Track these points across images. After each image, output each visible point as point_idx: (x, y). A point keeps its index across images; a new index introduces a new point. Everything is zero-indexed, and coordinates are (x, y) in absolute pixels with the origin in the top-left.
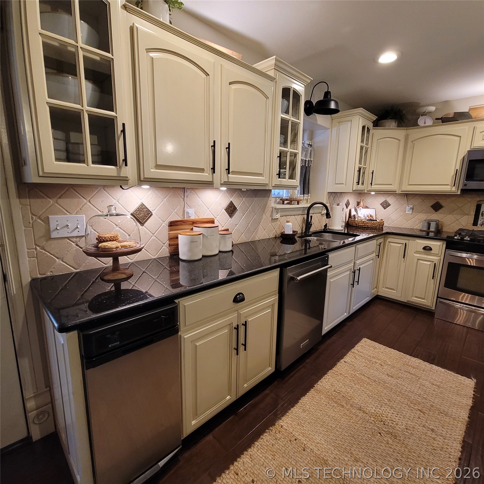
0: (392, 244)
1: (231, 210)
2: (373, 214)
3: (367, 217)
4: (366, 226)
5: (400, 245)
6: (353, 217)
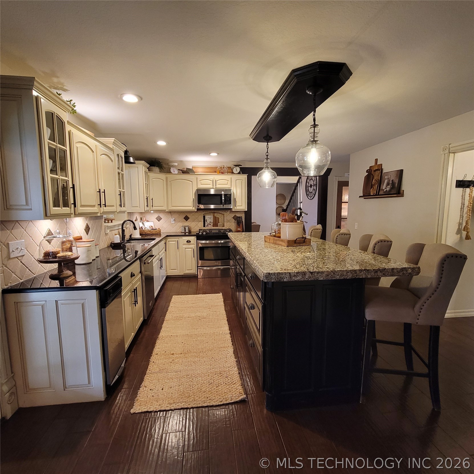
0: (170, 242)
1: (87, 229)
2: (153, 225)
3: (150, 228)
4: (152, 234)
5: (174, 242)
6: (141, 229)
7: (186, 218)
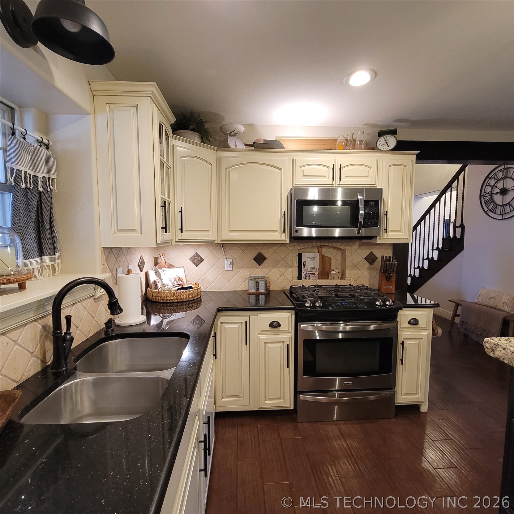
0: (227, 326)
2: (182, 276)
3: (175, 282)
4: (179, 300)
5: (236, 326)
6: (153, 286)
7: (260, 259)
